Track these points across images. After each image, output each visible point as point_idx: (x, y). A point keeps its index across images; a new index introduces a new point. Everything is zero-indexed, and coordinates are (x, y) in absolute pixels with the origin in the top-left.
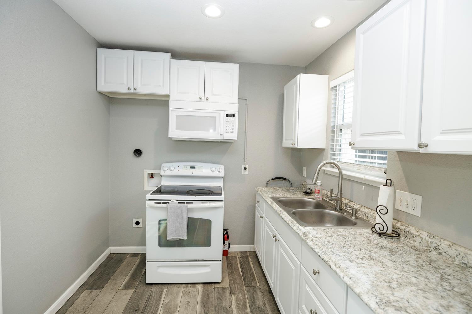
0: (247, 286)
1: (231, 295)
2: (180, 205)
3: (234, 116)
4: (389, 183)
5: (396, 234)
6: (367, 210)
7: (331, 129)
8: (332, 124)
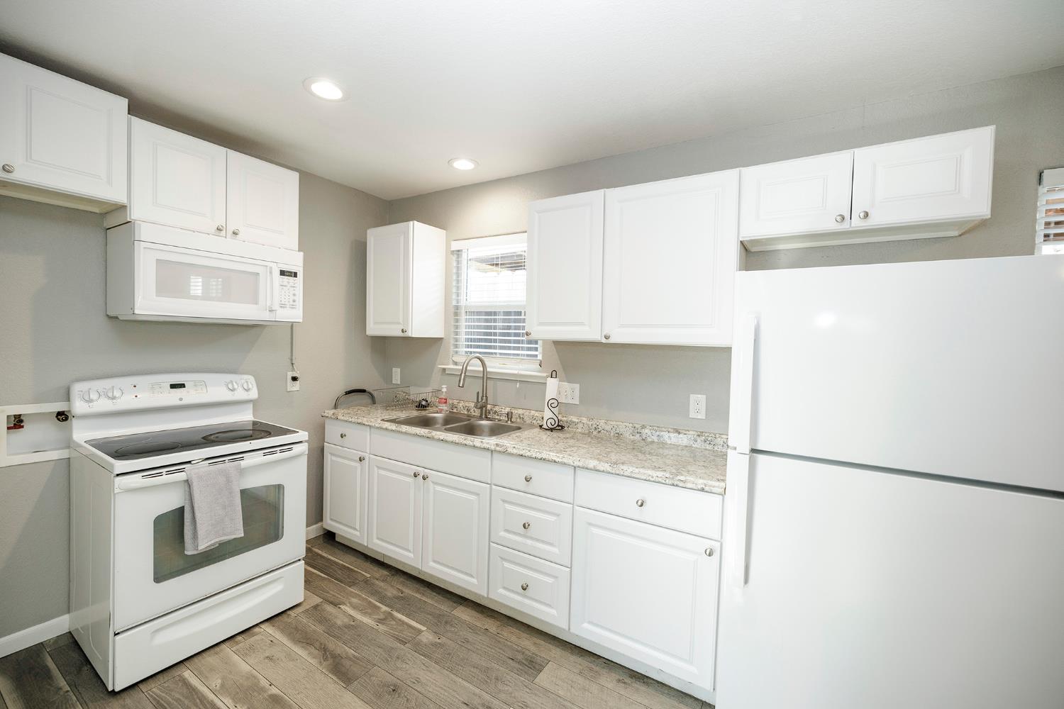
0: (352, 584)
1: (339, 608)
2: (212, 468)
3: (295, 275)
4: (553, 374)
5: (559, 427)
6: (520, 411)
7: (453, 310)
8: (454, 303)
